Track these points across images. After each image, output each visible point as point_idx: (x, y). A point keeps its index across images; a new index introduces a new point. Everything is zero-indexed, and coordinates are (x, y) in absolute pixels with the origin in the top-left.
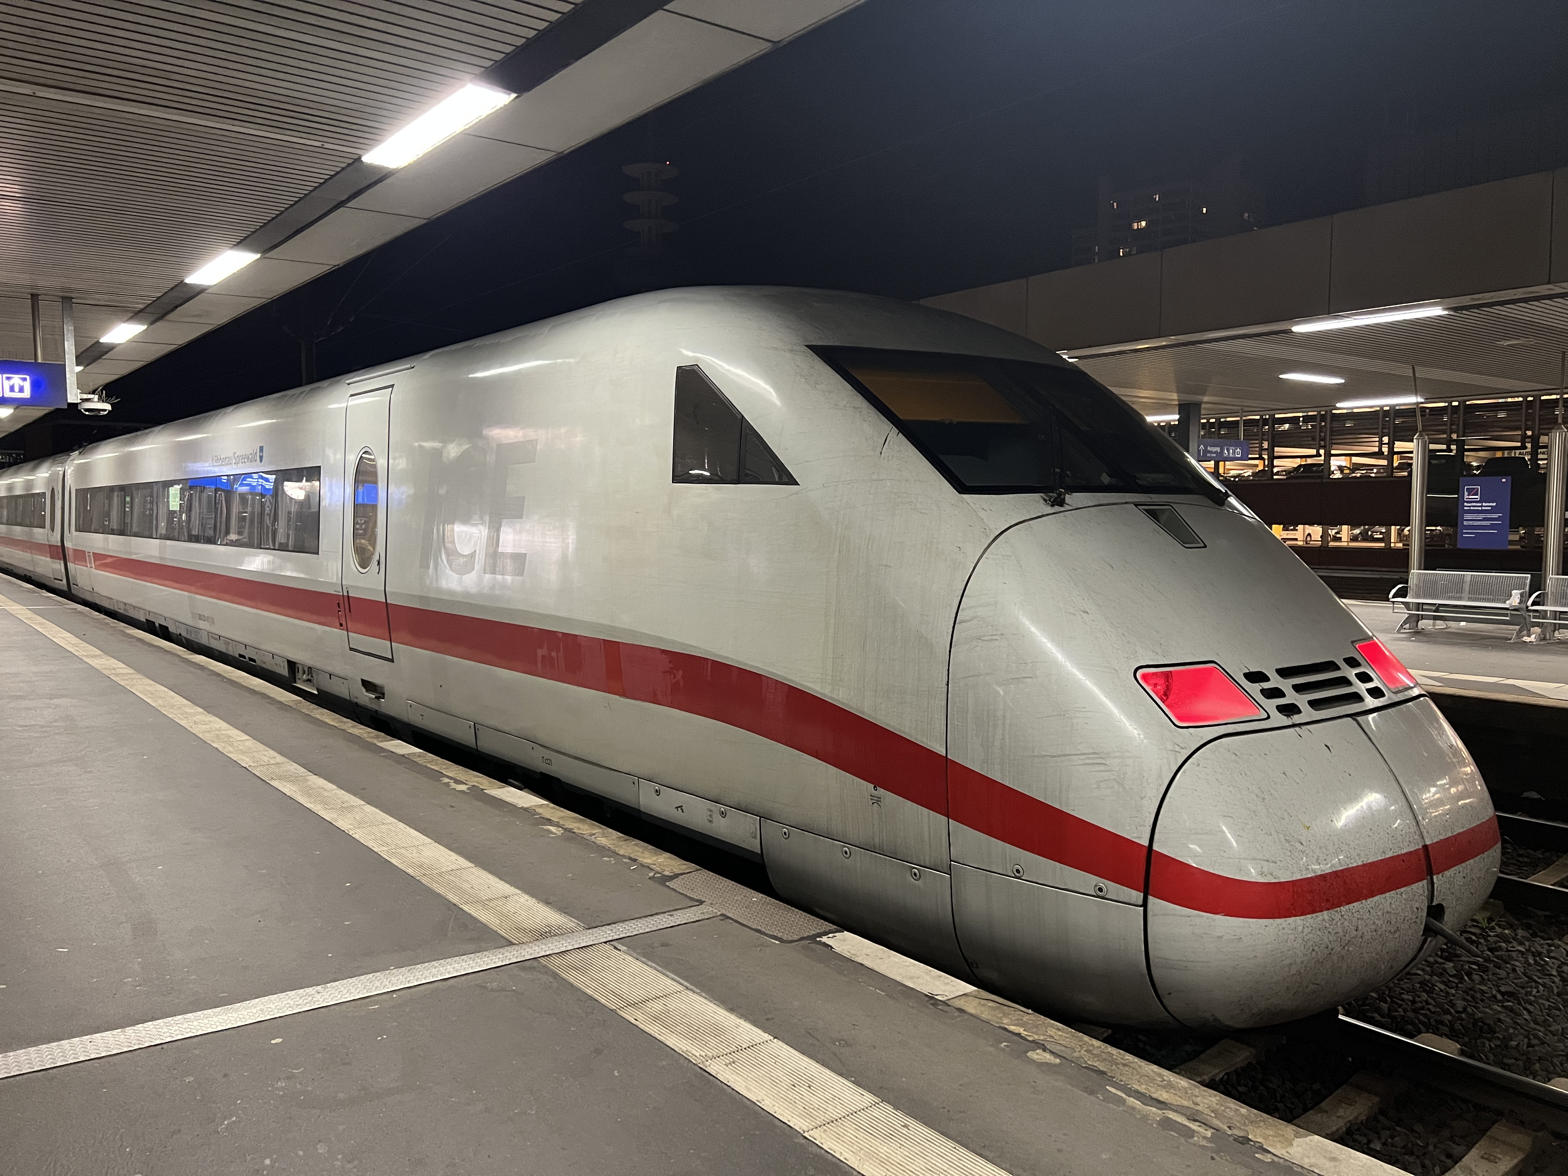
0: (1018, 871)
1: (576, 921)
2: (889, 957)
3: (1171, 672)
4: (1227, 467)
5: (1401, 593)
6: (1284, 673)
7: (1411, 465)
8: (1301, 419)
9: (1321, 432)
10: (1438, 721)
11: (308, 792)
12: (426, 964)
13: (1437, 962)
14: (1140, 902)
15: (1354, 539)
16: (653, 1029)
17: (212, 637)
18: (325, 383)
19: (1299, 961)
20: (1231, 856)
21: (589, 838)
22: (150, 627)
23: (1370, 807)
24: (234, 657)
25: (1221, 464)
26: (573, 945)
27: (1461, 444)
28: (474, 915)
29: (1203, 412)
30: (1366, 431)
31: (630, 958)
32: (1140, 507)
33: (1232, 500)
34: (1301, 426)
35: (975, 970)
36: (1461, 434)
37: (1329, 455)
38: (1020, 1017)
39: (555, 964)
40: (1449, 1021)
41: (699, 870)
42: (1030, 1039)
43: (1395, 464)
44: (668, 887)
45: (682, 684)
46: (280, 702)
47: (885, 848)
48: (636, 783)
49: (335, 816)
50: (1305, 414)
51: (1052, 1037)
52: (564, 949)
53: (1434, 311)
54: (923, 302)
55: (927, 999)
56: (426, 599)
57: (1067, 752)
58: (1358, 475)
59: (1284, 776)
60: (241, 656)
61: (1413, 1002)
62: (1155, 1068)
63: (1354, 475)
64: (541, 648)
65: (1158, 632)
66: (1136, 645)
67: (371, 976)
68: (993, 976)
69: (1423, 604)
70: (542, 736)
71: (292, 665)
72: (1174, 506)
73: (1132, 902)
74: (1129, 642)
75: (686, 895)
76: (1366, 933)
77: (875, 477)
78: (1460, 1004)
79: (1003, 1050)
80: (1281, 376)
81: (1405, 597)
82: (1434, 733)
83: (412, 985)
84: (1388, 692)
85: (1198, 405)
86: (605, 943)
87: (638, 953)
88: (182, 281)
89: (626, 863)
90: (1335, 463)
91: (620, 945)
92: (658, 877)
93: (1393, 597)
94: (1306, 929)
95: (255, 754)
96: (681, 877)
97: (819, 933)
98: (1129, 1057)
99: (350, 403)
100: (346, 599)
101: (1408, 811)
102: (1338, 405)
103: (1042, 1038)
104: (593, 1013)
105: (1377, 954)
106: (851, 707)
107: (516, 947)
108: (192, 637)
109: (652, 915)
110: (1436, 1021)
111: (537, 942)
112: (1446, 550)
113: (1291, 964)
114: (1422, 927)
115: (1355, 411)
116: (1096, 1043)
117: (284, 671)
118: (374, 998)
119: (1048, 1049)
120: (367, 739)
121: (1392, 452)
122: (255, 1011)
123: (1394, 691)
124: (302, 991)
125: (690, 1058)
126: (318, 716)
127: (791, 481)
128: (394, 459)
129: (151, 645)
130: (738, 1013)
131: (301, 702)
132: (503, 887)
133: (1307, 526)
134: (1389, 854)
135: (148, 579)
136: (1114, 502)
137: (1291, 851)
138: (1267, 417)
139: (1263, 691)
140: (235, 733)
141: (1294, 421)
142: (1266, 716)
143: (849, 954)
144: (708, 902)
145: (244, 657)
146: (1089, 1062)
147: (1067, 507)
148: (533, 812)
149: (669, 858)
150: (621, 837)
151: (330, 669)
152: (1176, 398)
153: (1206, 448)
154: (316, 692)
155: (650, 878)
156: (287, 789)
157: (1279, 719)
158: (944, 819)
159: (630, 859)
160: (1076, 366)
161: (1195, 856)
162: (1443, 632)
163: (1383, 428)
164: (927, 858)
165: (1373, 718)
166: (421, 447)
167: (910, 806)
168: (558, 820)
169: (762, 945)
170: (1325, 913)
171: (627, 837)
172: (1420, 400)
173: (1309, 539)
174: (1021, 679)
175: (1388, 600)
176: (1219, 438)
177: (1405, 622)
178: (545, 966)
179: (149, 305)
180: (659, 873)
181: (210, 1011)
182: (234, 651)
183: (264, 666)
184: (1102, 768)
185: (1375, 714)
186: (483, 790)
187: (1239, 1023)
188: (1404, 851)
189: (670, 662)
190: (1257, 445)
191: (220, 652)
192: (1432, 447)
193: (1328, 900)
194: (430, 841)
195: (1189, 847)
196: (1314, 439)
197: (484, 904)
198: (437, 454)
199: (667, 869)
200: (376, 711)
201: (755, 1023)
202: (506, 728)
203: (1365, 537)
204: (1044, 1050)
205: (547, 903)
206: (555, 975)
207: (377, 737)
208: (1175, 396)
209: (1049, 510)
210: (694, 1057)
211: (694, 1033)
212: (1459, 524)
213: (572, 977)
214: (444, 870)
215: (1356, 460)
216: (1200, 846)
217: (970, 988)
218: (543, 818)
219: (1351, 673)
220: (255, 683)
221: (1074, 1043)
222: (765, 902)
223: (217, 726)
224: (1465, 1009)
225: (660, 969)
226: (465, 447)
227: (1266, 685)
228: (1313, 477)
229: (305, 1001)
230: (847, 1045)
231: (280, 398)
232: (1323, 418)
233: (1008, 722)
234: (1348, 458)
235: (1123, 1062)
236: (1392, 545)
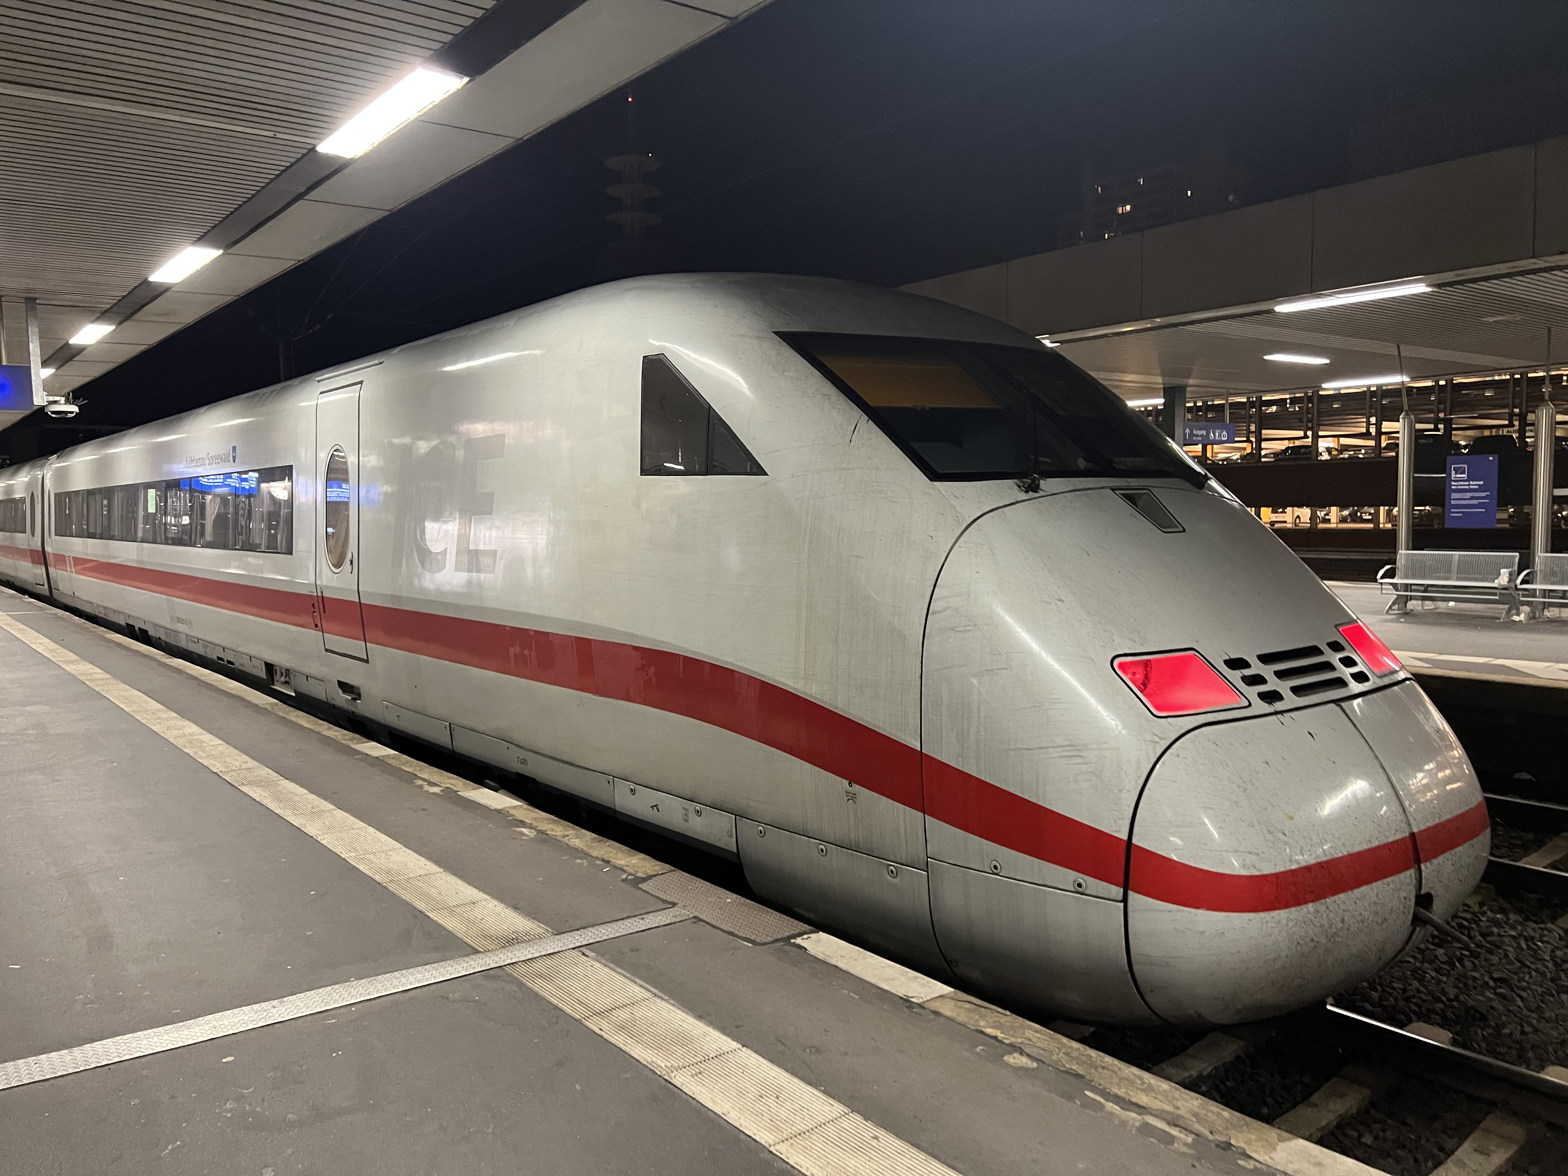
0: (995, 867)
1: (544, 927)
2: (864, 958)
3: (1150, 660)
4: (1215, 451)
5: (1389, 573)
6: (1265, 659)
7: (1397, 445)
8: (1288, 401)
9: (1308, 413)
10: (1425, 706)
11: (277, 798)
12: (388, 975)
13: (1428, 948)
14: (1120, 897)
15: (1343, 520)
16: (618, 1040)
17: (191, 640)
18: (296, 381)
19: (1283, 954)
20: (1213, 849)
21: (562, 839)
22: (130, 631)
23: (1355, 796)
24: (212, 660)
25: (1209, 447)
26: (540, 952)
27: (1448, 423)
28: (441, 922)
29: (1188, 395)
30: (1353, 412)
31: (598, 965)
32: (1117, 492)
33: (1213, 483)
34: (1288, 408)
35: (955, 969)
36: (1448, 412)
37: (1316, 437)
38: (997, 1019)
39: (520, 972)
40: (1440, 1009)
41: (674, 871)
42: (1007, 1042)
43: (1383, 444)
44: (641, 889)
45: (654, 680)
46: (256, 705)
47: (861, 846)
48: (611, 782)
49: (304, 822)
50: (1292, 396)
51: (1030, 1039)
52: (530, 956)
53: (1417, 288)
54: (902, 288)
55: (901, 1001)
56: (399, 598)
57: (1044, 745)
58: (1347, 456)
59: (1266, 765)
60: (219, 658)
61: (1404, 990)
62: (1135, 1070)
63: (1342, 456)
64: (513, 646)
65: (1135, 619)
66: (1113, 634)
67: (329, 988)
68: (975, 974)
69: (1411, 585)
70: (517, 735)
71: (269, 667)
72: (1153, 490)
73: (1111, 898)
74: (1106, 631)
75: (658, 898)
76: (1352, 925)
77: (845, 466)
78: (1452, 992)
79: (979, 1054)
80: (1266, 357)
81: (1393, 577)
82: (1421, 717)
83: (372, 997)
84: (1372, 677)
85: (1182, 389)
86: (574, 949)
87: (606, 960)
88: (146, 280)
89: (598, 865)
90: (1323, 444)
91: (588, 951)
92: (631, 879)
93: (1382, 578)
94: (1290, 922)
95: (227, 759)
96: (654, 878)
97: (792, 935)
98: (1109, 1059)
99: (320, 401)
100: (320, 600)
101: (1394, 798)
102: (1324, 386)
103: (1019, 1040)
104: (557, 1024)
105: (1365, 945)
106: (823, 702)
107: (481, 955)
108: (171, 640)
109: (622, 919)
110: (1428, 1010)
111: (503, 950)
112: (1436, 529)
113: (1276, 959)
114: (1410, 917)
115: (1342, 391)
116: (1075, 1045)
117: (263, 674)
118: (332, 1012)
119: (1025, 1053)
120: (343, 742)
121: (1380, 433)
122: (207, 1028)
123: (1379, 675)
124: (257, 1005)
125: (655, 1070)
126: (294, 719)
127: (758, 470)
128: (364, 456)
129: (129, 650)
130: (706, 1020)
131: (277, 705)
132: (471, 893)
133: (1296, 508)
134: (1375, 843)
135: (127, 582)
136: (1090, 487)
137: (1274, 843)
138: (1255, 399)
139: (1244, 679)
140: (207, 737)
141: (1281, 403)
142: (1247, 703)
143: (823, 956)
144: (681, 904)
145: (222, 660)
146: (1068, 1066)
147: (1041, 493)
148: (507, 814)
149: (643, 859)
150: (596, 838)
151: (306, 670)
152: (1161, 381)
153: (1191, 431)
154: (294, 694)
155: (623, 880)
156: (257, 793)
157: (1262, 707)
158: (920, 815)
159: (603, 860)
160: (1055, 351)
161: (1176, 849)
162: (1433, 613)
163: (1370, 409)
164: (904, 855)
165: (1358, 705)
166: (390, 443)
167: (885, 802)
168: (530, 822)
169: (734, 948)
170: (1310, 905)
171: (601, 838)
172: (1406, 379)
173: (1298, 521)
174: (996, 671)
175: (1376, 581)
176: (1207, 421)
177: (1394, 604)
178: (510, 975)
179: (115, 304)
180: (632, 875)
181: (161, 1028)
182: (212, 654)
183: (242, 668)
184: (1079, 760)
185: (1360, 700)
186: (456, 792)
187: (1224, 1019)
188: (1390, 840)
189: (642, 659)
190: (1245, 428)
191: (199, 655)
192: (1419, 426)
193: (1313, 892)
194: (399, 845)
195: (1169, 840)
196: (1301, 421)
197: (451, 910)
198: (407, 450)
199: (640, 871)
200: (353, 712)
201: (723, 1030)
202: (482, 728)
203: (1354, 518)
204: (1021, 1054)
205: (516, 908)
206: (520, 985)
207: (352, 739)
208: (1159, 380)
209: (1023, 496)
210: (660, 1069)
211: (661, 1044)
212: (1447, 502)
213: (540, 987)
214: (412, 875)
215: (1344, 441)
216: (1180, 838)
217: (947, 990)
218: (516, 820)
219: (1335, 658)
220: (231, 686)
221: (1053, 1045)
222: (739, 902)
223: (190, 731)
224: (1457, 996)
225: (628, 975)
226: (434, 443)
227: (1247, 672)
228: (1300, 459)
229: (260, 1016)
230: (818, 1051)
231: (249, 397)
232: (1310, 399)
233: (983, 715)
234: (1336, 439)
235: (1103, 1065)
236: (1381, 526)
